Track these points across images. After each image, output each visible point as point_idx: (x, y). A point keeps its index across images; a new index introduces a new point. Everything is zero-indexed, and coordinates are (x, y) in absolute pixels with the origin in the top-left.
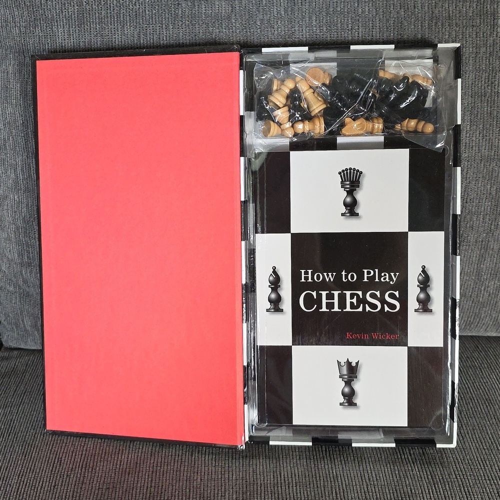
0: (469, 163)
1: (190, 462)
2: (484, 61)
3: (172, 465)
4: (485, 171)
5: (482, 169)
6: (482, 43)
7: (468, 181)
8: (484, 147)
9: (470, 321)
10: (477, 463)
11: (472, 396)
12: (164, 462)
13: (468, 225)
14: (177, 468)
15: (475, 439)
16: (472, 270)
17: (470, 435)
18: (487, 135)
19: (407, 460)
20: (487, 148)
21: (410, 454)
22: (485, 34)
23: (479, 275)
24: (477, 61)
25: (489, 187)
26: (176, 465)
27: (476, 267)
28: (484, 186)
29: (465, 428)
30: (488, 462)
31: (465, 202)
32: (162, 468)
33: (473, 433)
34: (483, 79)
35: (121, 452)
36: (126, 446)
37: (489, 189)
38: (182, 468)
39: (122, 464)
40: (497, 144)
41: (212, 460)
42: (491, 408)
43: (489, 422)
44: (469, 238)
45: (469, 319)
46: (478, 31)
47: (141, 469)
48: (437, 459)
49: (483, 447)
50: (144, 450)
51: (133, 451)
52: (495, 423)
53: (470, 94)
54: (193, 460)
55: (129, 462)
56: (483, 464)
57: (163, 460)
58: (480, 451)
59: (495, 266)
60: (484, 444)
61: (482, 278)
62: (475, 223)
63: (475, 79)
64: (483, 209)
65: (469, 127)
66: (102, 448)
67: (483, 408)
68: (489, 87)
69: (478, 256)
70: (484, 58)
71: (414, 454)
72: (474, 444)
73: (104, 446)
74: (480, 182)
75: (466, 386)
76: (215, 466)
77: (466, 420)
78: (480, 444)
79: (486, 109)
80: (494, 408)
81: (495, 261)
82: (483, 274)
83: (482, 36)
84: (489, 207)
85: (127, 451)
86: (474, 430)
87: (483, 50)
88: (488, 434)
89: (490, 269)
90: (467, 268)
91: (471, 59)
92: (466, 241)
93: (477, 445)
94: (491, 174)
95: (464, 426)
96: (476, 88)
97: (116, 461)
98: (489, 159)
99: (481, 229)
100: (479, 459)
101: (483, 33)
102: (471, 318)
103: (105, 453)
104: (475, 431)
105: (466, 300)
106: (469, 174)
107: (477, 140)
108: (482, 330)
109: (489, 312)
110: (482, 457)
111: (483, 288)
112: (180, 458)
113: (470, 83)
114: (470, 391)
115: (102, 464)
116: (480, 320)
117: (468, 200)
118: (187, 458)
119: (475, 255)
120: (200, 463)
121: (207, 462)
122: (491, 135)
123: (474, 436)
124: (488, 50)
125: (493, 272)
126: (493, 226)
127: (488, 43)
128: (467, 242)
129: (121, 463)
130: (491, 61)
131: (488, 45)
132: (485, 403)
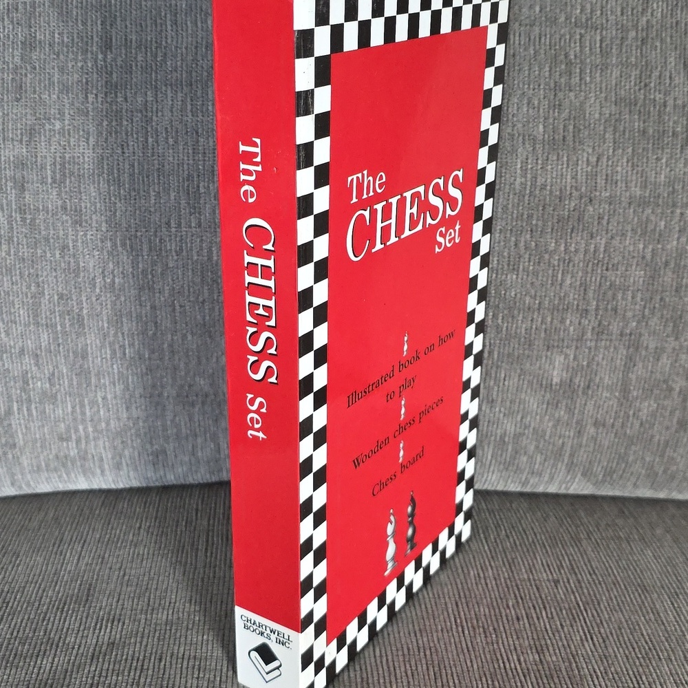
0: (612, 207)
1: (156, 670)
2: (634, 52)
3: (126, 674)
4: (636, 219)
5: (631, 217)
6: (630, 24)
7: (609, 235)
8: (634, 182)
9: (611, 468)
10: (627, 678)
11: (616, 579)
12: (113, 670)
13: (609, 307)
14: (134, 679)
15: (622, 642)
16: (615, 381)
17: (615, 637)
18: (640, 164)
19: (514, 671)
20: (639, 184)
21: (519, 660)
22: (635, 11)
23: (625, 391)
24: (624, 50)
25: (641, 246)
26: (132, 674)
27: (621, 376)
28: (634, 244)
29: (606, 625)
30: (644, 678)
31: (604, 268)
32: (109, 678)
33: (618, 632)
34: (633, 78)
35: (41, 653)
36: (52, 644)
37: (641, 250)
38: (142, 680)
39: (42, 671)
40: (653, 180)
41: (194, 668)
42: (646, 597)
43: (644, 617)
44: (611, 327)
45: (610, 465)
46: (625, 5)
47: (73, 680)
48: (563, 670)
49: (636, 654)
50: (81, 651)
51: (62, 651)
52: (653, 619)
53: (613, 99)
54: (162, 666)
55: (53, 668)
56: (637, 680)
57: (111, 667)
58: (631, 660)
59: (651, 377)
60: (637, 650)
61: (630, 395)
62: (619, 304)
63: (621, 77)
64: (632, 280)
65: (611, 151)
66: (10, 646)
67: (635, 597)
68: (642, 91)
69: (624, 358)
70: (634, 48)
71: (525, 661)
72: (621, 649)
73: (14, 644)
74: (628, 238)
75: (607, 565)
76: (198, 678)
77: (608, 614)
78: (631, 649)
79: (636, 124)
80: (651, 597)
81: (650, 368)
82: (632, 388)
83: (630, 13)
84: (641, 279)
85: (53, 652)
86: (620, 629)
87: (632, 34)
88: (642, 635)
89: (643, 382)
90: (607, 377)
91: (614, 47)
92: (606, 332)
93: (627, 652)
94: (644, 226)
95: (604, 623)
96: (623, 92)
97: (31, 668)
98: (643, 203)
99: (629, 314)
100: (631, 673)
101: (633, 9)
102: (613, 462)
103: (16, 655)
104: (623, 630)
105: (605, 431)
106: (610, 224)
107: (624, 171)
108: (629, 483)
109: (641, 453)
110: (635, 670)
111: (631, 413)
112: (140, 664)
113: (614, 82)
114: (613, 572)
115: (8, 671)
116: (626, 466)
117: (610, 266)
118: (151, 665)
119: (619, 357)
120: (172, 672)
121: (184, 671)
122: (645, 164)
123: (621, 639)
124: (640, 36)
125: (646, 386)
126: (647, 310)
127: (640, 24)
128: (607, 334)
129: (40, 670)
130: (644, 52)
131: (640, 28)
132: (637, 590)
